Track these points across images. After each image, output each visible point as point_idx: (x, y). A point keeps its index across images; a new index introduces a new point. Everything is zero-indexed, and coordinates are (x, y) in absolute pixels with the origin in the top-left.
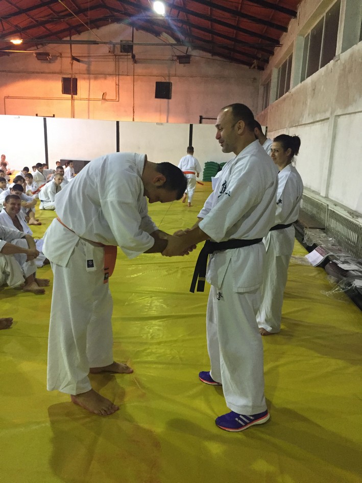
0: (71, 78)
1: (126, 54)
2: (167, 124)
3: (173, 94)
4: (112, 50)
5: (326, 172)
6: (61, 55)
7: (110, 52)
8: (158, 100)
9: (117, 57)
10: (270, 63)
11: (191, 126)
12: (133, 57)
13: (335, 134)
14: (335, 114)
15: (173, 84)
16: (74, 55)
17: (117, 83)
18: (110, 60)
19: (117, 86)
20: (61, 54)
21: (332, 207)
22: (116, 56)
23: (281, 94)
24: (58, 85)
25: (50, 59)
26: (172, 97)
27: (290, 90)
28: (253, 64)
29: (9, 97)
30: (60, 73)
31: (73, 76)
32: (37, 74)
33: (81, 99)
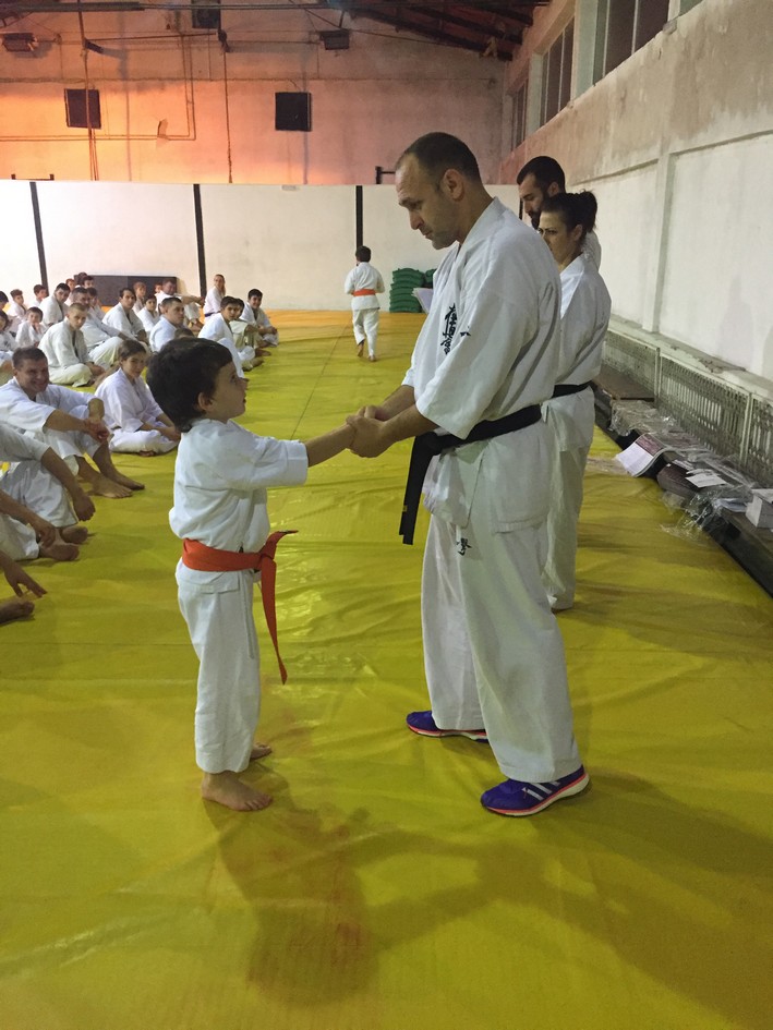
0: (84, 90)
1: (204, 31)
2: (306, 187)
3: (314, 120)
4: (173, 23)
5: (653, 278)
6: (58, 39)
7: (168, 27)
8: (283, 134)
9: (186, 38)
10: (524, 43)
11: (359, 190)
12: (222, 37)
13: (672, 194)
14: (671, 150)
15: (313, 97)
16: (88, 37)
17: (190, 98)
18: (170, 46)
19: (190, 106)
20: (59, 36)
21: (667, 353)
22: (183, 36)
23: (552, 113)
24: (59, 108)
25: (35, 48)
26: (314, 126)
27: (570, 103)
28: (486, 46)
30: (59, 79)
31: (89, 86)
32: (8, 83)
33: (111, 138)
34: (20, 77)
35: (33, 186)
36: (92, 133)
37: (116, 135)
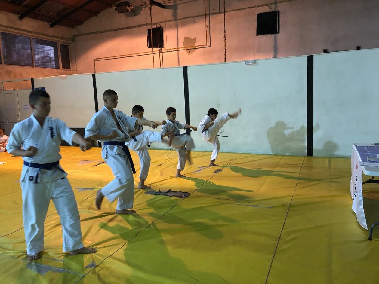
3: (281, 27)
8: (261, 37)
15: (281, 13)
17: (208, 25)
19: (208, 29)
20: (145, 3)
25: (132, 10)
26: (281, 30)
29: (98, 60)
30: (145, 25)
31: (158, 26)
32: (123, 30)
33: (168, 51)
34: (128, 26)
36: (159, 49)
37: (171, 49)
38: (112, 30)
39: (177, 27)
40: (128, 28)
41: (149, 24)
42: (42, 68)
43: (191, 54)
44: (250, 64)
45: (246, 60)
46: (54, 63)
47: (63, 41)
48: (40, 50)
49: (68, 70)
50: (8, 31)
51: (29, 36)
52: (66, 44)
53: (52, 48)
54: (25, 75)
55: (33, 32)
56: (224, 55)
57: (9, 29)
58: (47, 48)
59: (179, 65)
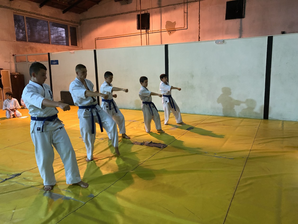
3: (247, 12)
8: (229, 21)
17: (186, 11)
19: (186, 14)
26: (246, 16)
29: (99, 39)
30: (135, 11)
31: (146, 12)
32: (118, 15)
33: (153, 32)
34: (122, 12)
35: (95, 51)
36: (146, 31)
37: (155, 31)
38: (109, 16)
39: (161, 13)
40: (122, 14)
41: (139, 11)
42: (56, 45)
43: (171, 35)
44: (219, 42)
45: (216, 39)
46: (65, 41)
47: (72, 24)
48: (55, 31)
49: (76, 47)
50: (32, 16)
51: (47, 20)
52: (75, 27)
53: (64, 29)
54: (44, 50)
55: (50, 17)
56: (198, 36)
57: (32, 15)
58: (61, 29)
59: (162, 44)
